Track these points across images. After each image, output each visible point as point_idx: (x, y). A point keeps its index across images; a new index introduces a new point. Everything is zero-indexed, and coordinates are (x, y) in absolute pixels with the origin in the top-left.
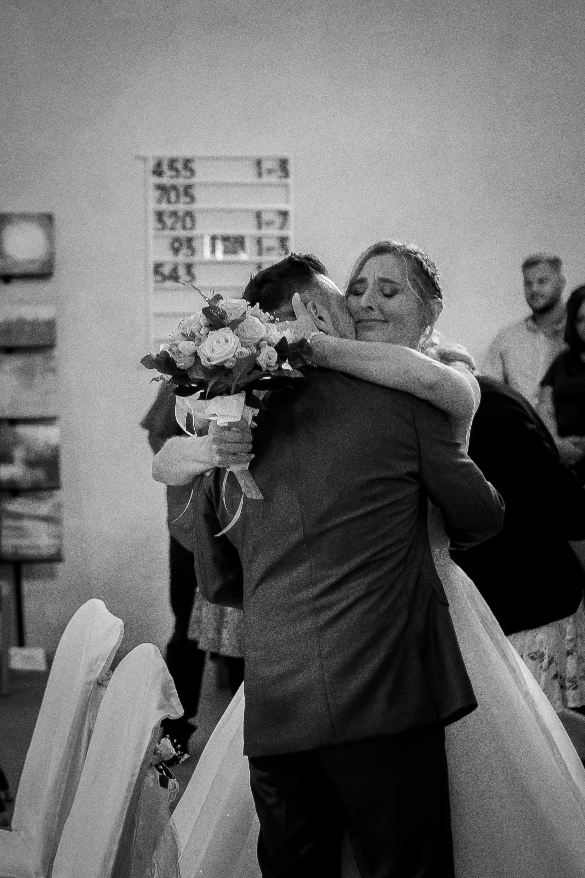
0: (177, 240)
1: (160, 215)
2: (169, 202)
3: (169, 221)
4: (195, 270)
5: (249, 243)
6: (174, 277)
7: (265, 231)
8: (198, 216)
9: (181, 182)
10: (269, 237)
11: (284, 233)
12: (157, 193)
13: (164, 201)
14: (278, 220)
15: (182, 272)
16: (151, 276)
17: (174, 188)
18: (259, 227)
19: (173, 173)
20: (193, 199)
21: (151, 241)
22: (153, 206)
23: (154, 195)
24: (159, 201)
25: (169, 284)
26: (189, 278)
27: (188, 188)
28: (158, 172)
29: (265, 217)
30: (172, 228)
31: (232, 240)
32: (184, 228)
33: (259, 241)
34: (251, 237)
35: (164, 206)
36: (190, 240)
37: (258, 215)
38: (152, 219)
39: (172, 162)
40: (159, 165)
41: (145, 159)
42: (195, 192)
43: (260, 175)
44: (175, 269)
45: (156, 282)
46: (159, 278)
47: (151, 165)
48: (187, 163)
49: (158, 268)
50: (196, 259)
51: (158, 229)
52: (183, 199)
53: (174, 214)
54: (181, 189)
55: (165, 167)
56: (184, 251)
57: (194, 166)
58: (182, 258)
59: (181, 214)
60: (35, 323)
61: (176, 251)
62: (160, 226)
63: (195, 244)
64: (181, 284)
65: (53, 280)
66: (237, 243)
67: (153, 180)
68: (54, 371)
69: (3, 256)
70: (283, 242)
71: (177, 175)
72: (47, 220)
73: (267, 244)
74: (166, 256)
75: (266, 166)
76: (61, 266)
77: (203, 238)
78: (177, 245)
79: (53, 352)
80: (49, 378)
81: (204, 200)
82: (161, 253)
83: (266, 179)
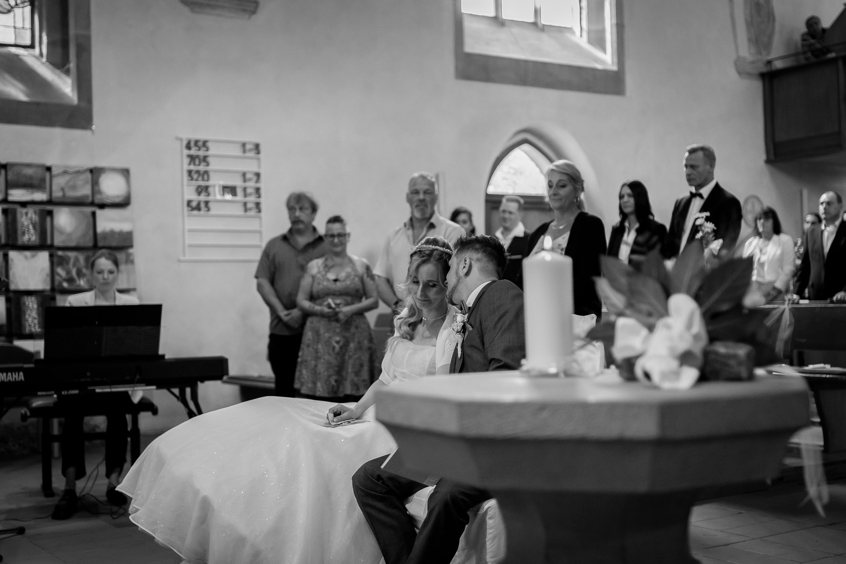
0: (199, 187)
1: (190, 172)
2: (195, 164)
3: (195, 176)
4: (210, 205)
5: (239, 191)
6: (198, 208)
7: (248, 184)
8: (212, 175)
9: (202, 153)
10: (251, 187)
11: (258, 185)
12: (189, 159)
13: (192, 163)
14: (255, 178)
15: (202, 205)
16: (186, 208)
17: (198, 157)
18: (245, 180)
19: (197, 148)
20: (208, 165)
21: (186, 188)
22: (186, 167)
23: (186, 160)
24: (190, 164)
25: (195, 212)
26: (206, 210)
27: (205, 158)
28: (188, 147)
29: (248, 176)
30: (197, 180)
31: (229, 188)
32: (203, 180)
33: (245, 189)
34: (239, 186)
35: (192, 167)
36: (207, 188)
37: (244, 175)
38: (186, 175)
39: (196, 142)
40: (189, 143)
41: (181, 140)
42: (210, 159)
43: (244, 151)
44: (199, 204)
45: (188, 210)
46: (190, 209)
47: (185, 143)
48: (205, 143)
49: (189, 203)
50: (211, 198)
51: (189, 181)
52: (203, 164)
53: (198, 172)
54: (202, 158)
55: (192, 144)
56: (204, 194)
57: (209, 144)
58: (203, 198)
59: (202, 172)
60: (121, 234)
61: (199, 194)
62: (190, 178)
63: (210, 190)
64: (202, 212)
65: (129, 208)
66: (232, 190)
67: (186, 152)
68: (132, 262)
69: (100, 192)
70: (258, 190)
71: (199, 150)
72: (126, 173)
73: (249, 191)
74: (194, 197)
75: (248, 147)
76: (134, 200)
77: (214, 186)
78: (200, 190)
79: (131, 251)
80: (130, 266)
81: (214, 165)
82: (191, 194)
83: (248, 154)
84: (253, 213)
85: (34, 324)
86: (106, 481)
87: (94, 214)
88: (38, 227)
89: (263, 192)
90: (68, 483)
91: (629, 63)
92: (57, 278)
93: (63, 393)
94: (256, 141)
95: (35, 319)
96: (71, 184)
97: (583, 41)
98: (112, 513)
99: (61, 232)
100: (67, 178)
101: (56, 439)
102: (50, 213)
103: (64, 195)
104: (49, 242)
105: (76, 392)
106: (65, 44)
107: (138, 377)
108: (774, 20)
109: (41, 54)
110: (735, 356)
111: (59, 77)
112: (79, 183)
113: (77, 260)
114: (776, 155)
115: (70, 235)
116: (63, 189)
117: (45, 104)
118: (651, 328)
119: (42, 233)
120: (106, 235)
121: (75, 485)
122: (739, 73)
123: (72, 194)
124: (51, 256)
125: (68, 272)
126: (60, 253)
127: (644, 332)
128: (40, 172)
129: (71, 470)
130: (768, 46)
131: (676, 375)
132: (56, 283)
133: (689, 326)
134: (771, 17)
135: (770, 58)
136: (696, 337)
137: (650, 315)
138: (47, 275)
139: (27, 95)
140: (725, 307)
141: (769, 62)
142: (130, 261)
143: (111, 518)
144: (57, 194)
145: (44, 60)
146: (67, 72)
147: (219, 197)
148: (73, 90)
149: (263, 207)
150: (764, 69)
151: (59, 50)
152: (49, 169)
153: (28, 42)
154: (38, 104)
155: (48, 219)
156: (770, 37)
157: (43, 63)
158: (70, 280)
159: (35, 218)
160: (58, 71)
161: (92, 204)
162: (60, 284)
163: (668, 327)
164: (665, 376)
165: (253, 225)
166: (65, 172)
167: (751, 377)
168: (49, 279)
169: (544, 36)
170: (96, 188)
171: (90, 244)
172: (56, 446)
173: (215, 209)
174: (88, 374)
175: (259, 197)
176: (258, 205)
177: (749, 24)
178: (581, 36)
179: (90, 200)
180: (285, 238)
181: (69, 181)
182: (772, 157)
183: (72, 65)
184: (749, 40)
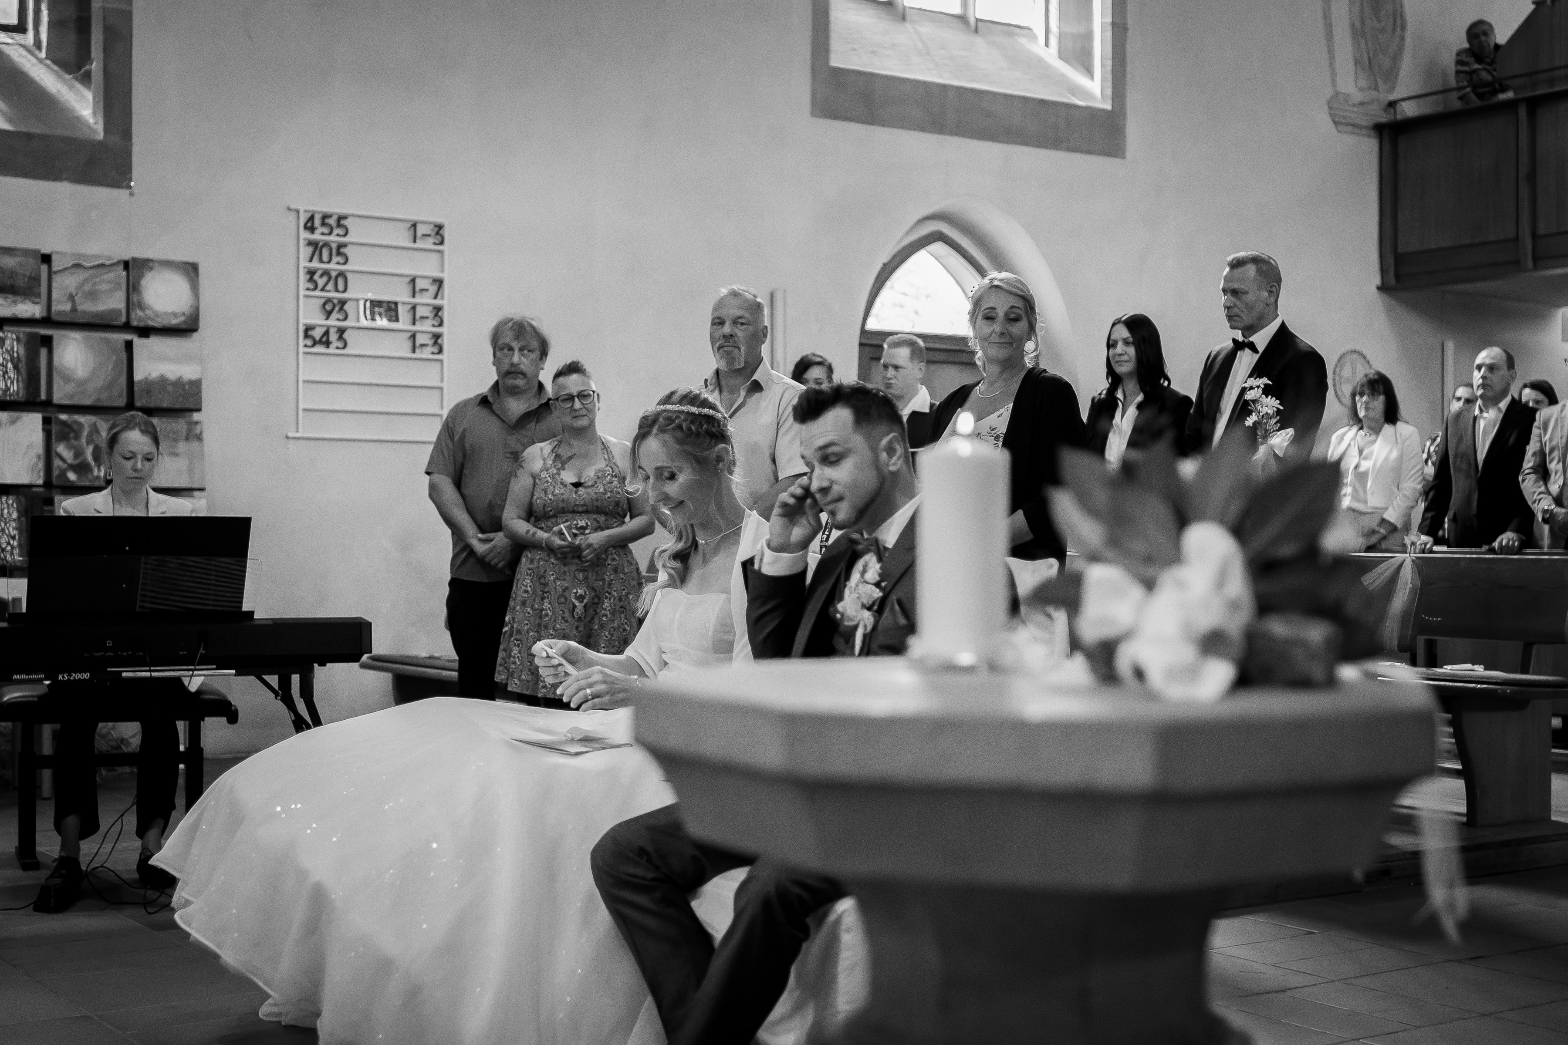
0: (329, 300)
1: (311, 273)
2: (321, 261)
3: (321, 282)
4: (348, 336)
5: (402, 311)
6: (325, 341)
7: (421, 299)
8: (351, 278)
9: (334, 239)
10: (425, 305)
11: (438, 302)
12: (310, 249)
13: (316, 258)
14: (433, 289)
15: (333, 337)
16: (302, 342)
17: (326, 244)
18: (414, 293)
19: (325, 230)
20: (346, 259)
21: (302, 302)
22: (304, 263)
23: (305, 251)
24: (311, 259)
25: (319, 349)
26: (340, 345)
27: (340, 247)
28: (310, 227)
29: (420, 285)
30: (323, 290)
31: (385, 305)
32: (337, 290)
33: (414, 308)
34: (403, 303)
35: (316, 264)
36: (343, 303)
37: (413, 281)
38: (303, 277)
39: (325, 217)
40: (312, 218)
41: (298, 211)
42: (349, 252)
43: (414, 239)
44: (327, 333)
45: (306, 346)
46: (309, 342)
47: (303, 219)
48: (341, 218)
49: (308, 331)
50: (349, 323)
51: (308, 289)
52: (335, 259)
53: (326, 273)
54: (334, 246)
55: (317, 223)
56: (334, 315)
57: (348, 223)
58: (333, 322)
59: (334, 274)
60: (178, 383)
61: (328, 314)
62: (311, 286)
63: (349, 307)
64: (332, 350)
65: (195, 335)
66: (391, 309)
67: (305, 235)
68: (199, 438)
69: (141, 306)
70: (438, 309)
71: (330, 233)
72: (191, 270)
73: (421, 312)
74: (318, 319)
75: (421, 230)
76: (204, 322)
77: (357, 300)
78: (328, 307)
79: (196, 416)
80: (194, 445)
81: (357, 261)
82: (311, 315)
83: (419, 244)
84: (426, 353)
85: (13, 547)
86: (138, 843)
87: (129, 345)
88: (22, 366)
89: (446, 314)
90: (63, 846)
91: (1133, 97)
92: (57, 463)
93: (60, 677)
94: (438, 220)
95: (13, 538)
96: (87, 287)
97: (1051, 55)
98: (146, 904)
99: (67, 379)
100: (81, 276)
101: (46, 762)
102: (47, 342)
103: (74, 310)
104: (43, 397)
105: (86, 676)
106: (83, 26)
107: (202, 651)
108: (1403, 28)
109: (38, 44)
110: (1301, 643)
111: (71, 87)
112: (104, 287)
113: (95, 430)
114: (1398, 277)
115: (83, 383)
116: (71, 298)
117: (43, 137)
118: (1149, 585)
119: (32, 379)
120: (150, 386)
121: (79, 849)
122: (1335, 123)
123: (88, 307)
124: (46, 421)
125: (78, 454)
126: (63, 417)
127: (1136, 592)
128: (31, 263)
129: (72, 821)
130: (1391, 75)
131: (1192, 673)
132: (56, 473)
133: (1220, 582)
134: (1398, 20)
135: (1392, 97)
136: (1233, 606)
137: (1149, 560)
138: (38, 457)
139: (10, 121)
140: (1287, 550)
141: (1392, 104)
142: (194, 435)
143: (144, 911)
144: (61, 306)
145: (43, 55)
146: (86, 79)
147: (364, 322)
148: (95, 114)
149: (446, 341)
150: (1383, 118)
151: (72, 37)
152: (47, 259)
153: (14, 21)
154: (29, 136)
155: (43, 352)
156: (1396, 58)
157: (40, 60)
158: (82, 468)
159: (19, 350)
160: (68, 77)
161: (127, 327)
162: (63, 473)
163: (1181, 584)
164: (1173, 674)
165: (428, 375)
166: (77, 266)
167: (1331, 682)
168: (41, 465)
169: (979, 42)
170: (134, 298)
171: (122, 402)
172: (47, 775)
173: (357, 343)
174: (109, 643)
175: (441, 324)
176: (437, 337)
177: (1358, 34)
178: (1047, 45)
179: (124, 319)
180: (484, 401)
181: (85, 282)
182: (1392, 281)
183: (95, 66)
184: (1357, 62)
